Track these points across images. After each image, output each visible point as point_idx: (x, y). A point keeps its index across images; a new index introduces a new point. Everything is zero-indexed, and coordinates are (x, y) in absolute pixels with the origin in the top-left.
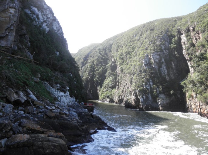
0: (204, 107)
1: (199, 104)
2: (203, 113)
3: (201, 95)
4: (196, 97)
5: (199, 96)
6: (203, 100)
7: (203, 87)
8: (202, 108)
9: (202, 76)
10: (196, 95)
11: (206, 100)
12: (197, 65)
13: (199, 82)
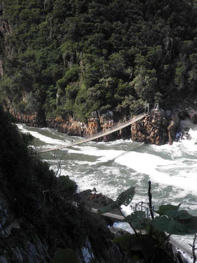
0: (18, 113)
1: (13, 111)
2: (18, 118)
3: (17, 103)
4: (11, 103)
5: (13, 103)
6: (18, 108)
7: (17, 95)
8: (17, 114)
9: (16, 84)
10: (11, 101)
11: (21, 109)
12: (11, 71)
13: (14, 90)
